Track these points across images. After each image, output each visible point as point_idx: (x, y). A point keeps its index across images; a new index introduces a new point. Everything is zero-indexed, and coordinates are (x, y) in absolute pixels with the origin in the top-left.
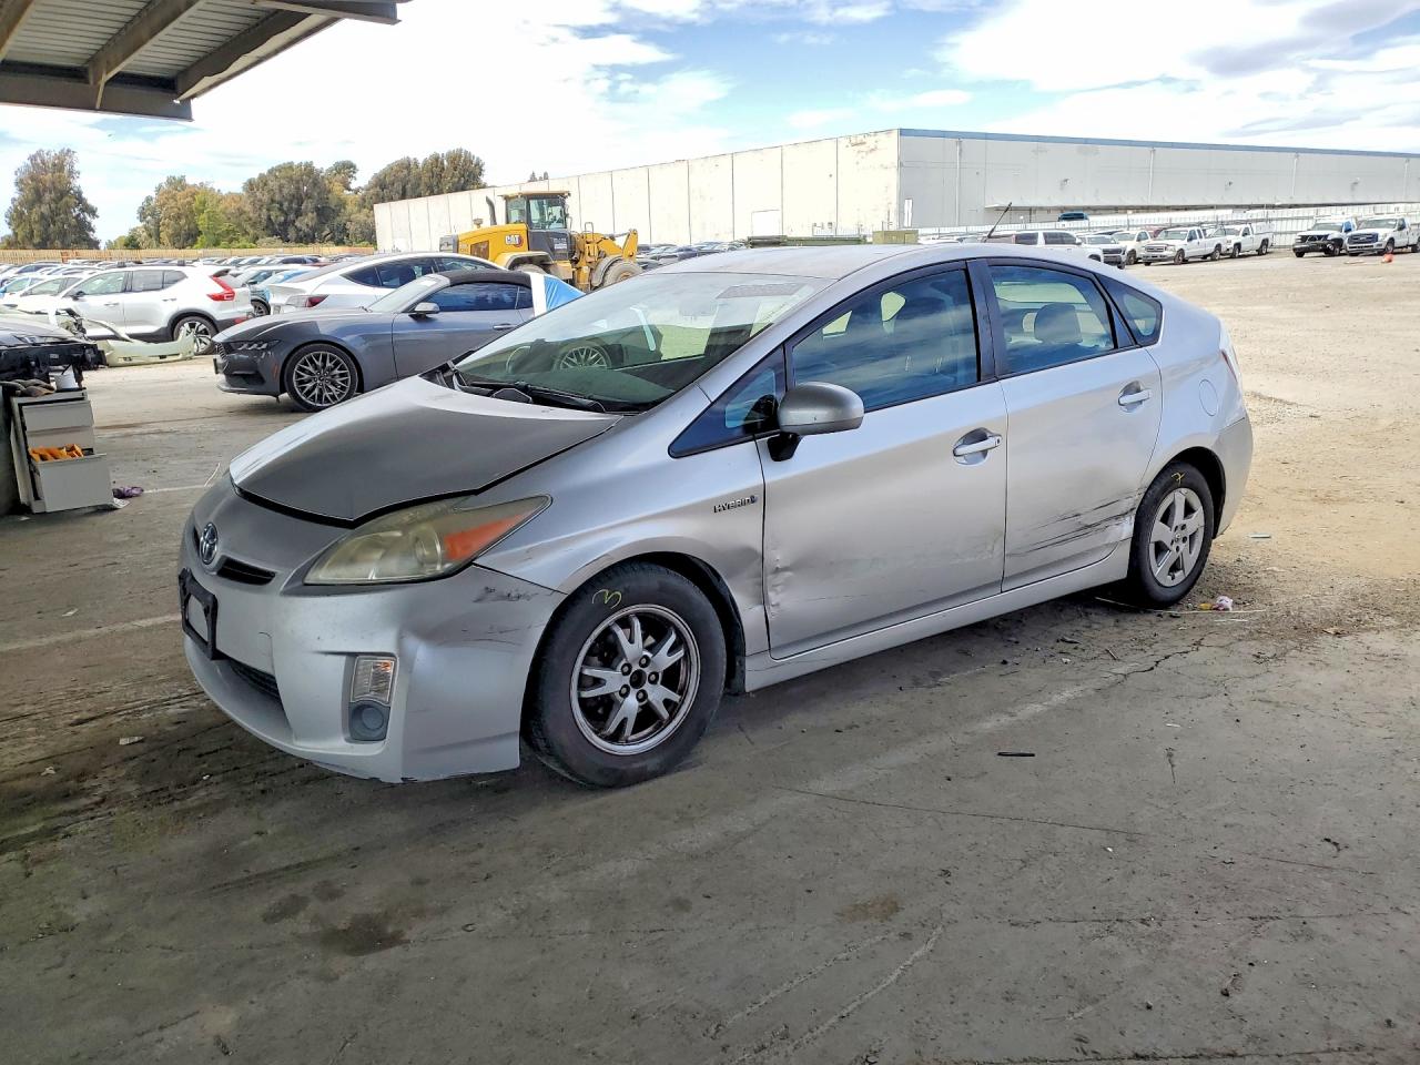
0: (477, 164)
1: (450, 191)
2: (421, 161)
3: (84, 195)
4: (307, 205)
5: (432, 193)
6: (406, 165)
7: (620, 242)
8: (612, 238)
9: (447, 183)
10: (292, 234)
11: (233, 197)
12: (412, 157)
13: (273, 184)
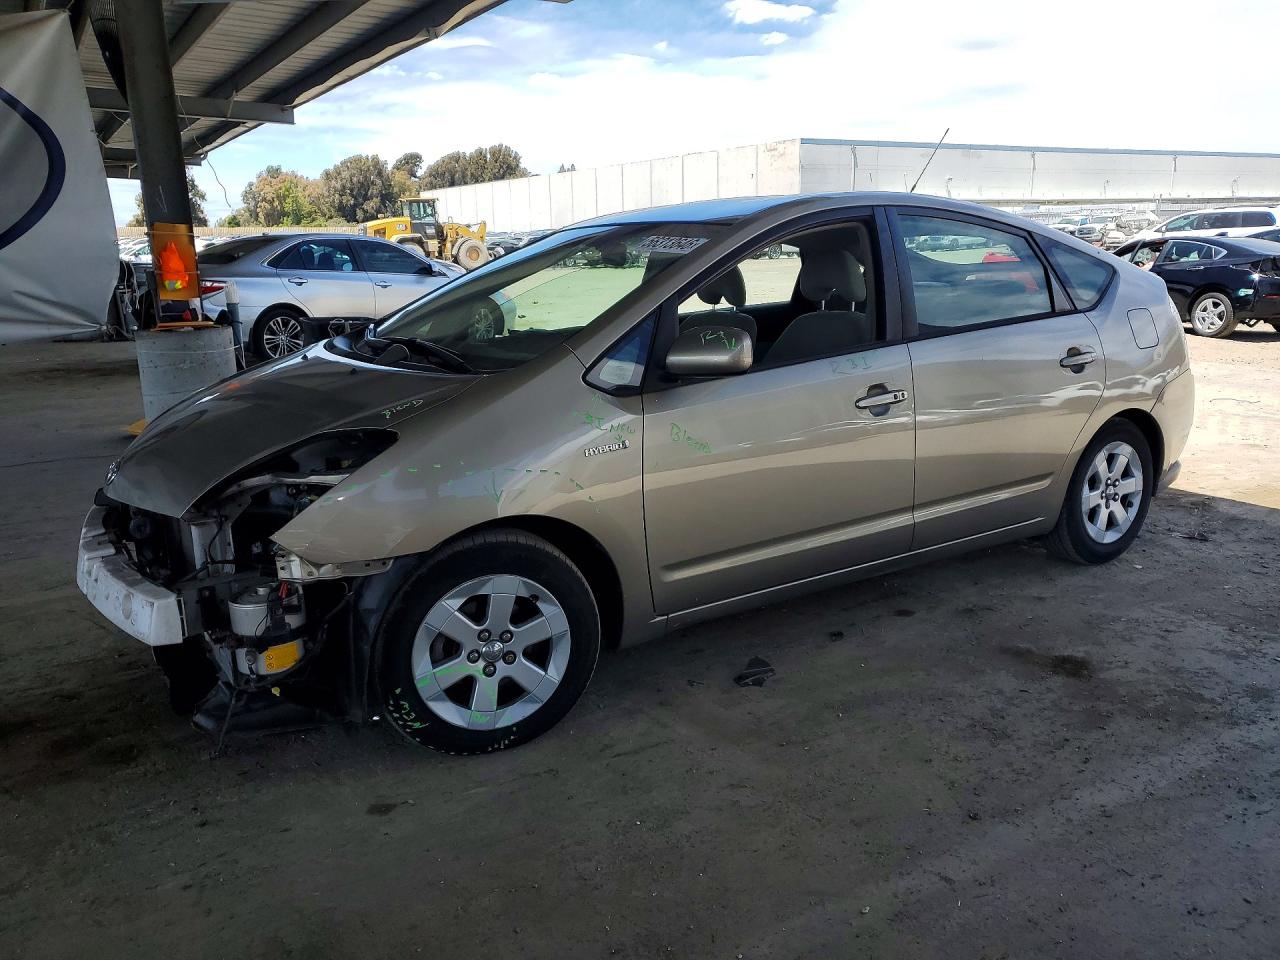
0: (515, 158)
1: (490, 180)
2: (468, 155)
3: (196, 183)
4: (373, 191)
5: (477, 181)
6: (456, 158)
7: (475, 229)
8: (468, 226)
9: (488, 174)
10: (360, 214)
11: (315, 183)
12: (461, 152)
13: (345, 174)
